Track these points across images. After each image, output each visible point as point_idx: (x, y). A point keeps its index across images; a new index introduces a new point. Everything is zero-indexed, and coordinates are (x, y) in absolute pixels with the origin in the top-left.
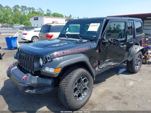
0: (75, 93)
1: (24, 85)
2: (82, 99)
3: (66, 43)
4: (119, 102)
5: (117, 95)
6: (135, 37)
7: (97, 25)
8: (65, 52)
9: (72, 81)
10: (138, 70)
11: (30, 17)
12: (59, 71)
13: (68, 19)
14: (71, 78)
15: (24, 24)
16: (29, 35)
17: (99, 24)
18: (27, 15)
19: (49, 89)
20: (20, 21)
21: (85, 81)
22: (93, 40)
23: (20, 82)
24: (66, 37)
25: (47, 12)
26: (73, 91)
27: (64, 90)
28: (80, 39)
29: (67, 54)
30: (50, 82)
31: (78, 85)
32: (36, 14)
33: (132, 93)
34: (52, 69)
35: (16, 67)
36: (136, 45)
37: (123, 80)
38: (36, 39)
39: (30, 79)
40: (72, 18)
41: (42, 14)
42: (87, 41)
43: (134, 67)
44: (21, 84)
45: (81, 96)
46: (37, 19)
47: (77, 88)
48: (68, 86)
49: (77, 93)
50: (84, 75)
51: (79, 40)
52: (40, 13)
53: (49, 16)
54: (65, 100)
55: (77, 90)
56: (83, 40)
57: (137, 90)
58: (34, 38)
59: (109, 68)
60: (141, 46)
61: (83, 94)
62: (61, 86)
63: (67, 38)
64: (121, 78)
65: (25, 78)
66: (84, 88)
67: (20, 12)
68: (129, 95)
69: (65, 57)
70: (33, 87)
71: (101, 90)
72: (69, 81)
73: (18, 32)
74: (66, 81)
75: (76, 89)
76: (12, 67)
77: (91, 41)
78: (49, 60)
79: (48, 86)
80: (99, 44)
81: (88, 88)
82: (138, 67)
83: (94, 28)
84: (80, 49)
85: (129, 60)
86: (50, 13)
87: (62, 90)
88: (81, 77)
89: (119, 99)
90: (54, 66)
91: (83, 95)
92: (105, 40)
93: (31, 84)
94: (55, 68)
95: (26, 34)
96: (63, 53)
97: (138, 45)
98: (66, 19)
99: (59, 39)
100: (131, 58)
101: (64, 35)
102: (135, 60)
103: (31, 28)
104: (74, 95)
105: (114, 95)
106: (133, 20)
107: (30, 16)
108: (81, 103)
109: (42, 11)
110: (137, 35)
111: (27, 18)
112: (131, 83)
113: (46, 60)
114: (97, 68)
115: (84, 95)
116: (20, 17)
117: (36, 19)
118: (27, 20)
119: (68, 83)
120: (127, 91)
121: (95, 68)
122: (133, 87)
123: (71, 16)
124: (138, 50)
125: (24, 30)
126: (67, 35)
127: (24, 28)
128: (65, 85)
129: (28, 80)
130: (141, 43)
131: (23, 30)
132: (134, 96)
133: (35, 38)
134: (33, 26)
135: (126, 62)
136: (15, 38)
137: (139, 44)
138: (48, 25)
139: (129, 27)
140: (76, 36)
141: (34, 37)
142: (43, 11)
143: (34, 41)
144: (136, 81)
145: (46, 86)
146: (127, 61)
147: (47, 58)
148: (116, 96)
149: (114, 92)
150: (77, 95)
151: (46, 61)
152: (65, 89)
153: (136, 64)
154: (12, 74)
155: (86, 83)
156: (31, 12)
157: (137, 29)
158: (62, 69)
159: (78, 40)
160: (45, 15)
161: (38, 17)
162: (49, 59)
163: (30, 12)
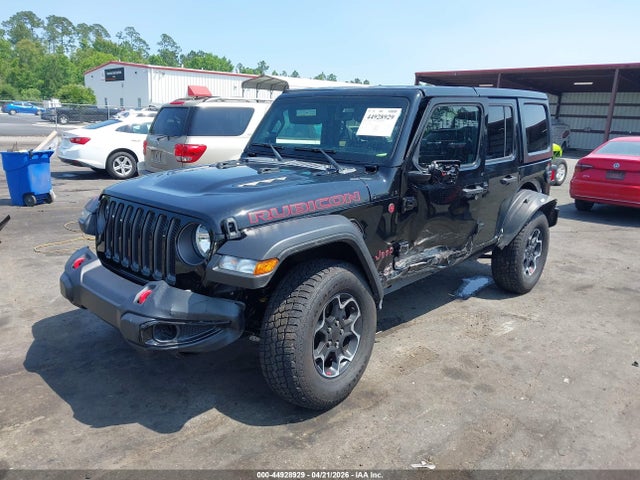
0: (318, 351)
1: (144, 319)
2: (337, 373)
3: (284, 179)
4: (464, 385)
5: (458, 365)
6: (522, 161)
7: (392, 114)
8: (285, 207)
9: (308, 306)
10: (531, 281)
11: (88, 68)
12: (270, 269)
13: (254, 78)
14: (307, 295)
15: (64, 97)
16: (98, 145)
17: (398, 112)
18: (72, 58)
19: (230, 337)
20: (41, 81)
21: (349, 310)
22: (378, 167)
23: (128, 312)
24: (273, 156)
25: (160, 47)
26: (312, 341)
27: (282, 336)
28: (328, 162)
29: (293, 214)
30: (231, 310)
31: (328, 324)
32: (111, 55)
33: (511, 358)
34: (247, 261)
35: (98, 263)
36: (525, 191)
37: (480, 315)
38: (125, 161)
39: (167, 298)
40: (268, 73)
41: (139, 54)
42: (354, 170)
43: (519, 269)
44: (131, 318)
45: (336, 362)
46: (121, 77)
47: (325, 332)
48: (297, 322)
49: (323, 352)
50: (346, 291)
51: (327, 166)
52: (131, 50)
53: (170, 65)
54: (286, 370)
55: (324, 341)
56: (341, 167)
57: (526, 348)
58: (117, 160)
59: (428, 269)
60: (543, 192)
61: (342, 357)
62: (271, 325)
63: (279, 160)
64: (471, 308)
65: (146, 295)
66: (344, 334)
67: (43, 44)
68: (498, 365)
69: (286, 224)
70: (174, 326)
71: (399, 349)
72: (301, 307)
73: (55, 133)
74: (290, 307)
75: (319, 338)
76: (82, 261)
77: (371, 170)
78: (233, 234)
79: (225, 325)
80: (396, 185)
81: (358, 337)
82: (532, 270)
83: (379, 124)
84: (336, 197)
85: (502, 244)
86: (173, 53)
87: (274, 338)
88: (338, 297)
89: (467, 377)
90: (255, 253)
91: (341, 359)
92: (415, 169)
93: (169, 317)
94: (257, 260)
95: (83, 141)
96: (280, 211)
97: (534, 189)
98: (246, 79)
99: (247, 161)
100: (508, 236)
101: (265, 146)
102: (521, 244)
103: (95, 113)
104: (316, 358)
105: (447, 364)
106: (516, 98)
107: (85, 60)
108: (338, 387)
109: (141, 40)
110: (530, 154)
111: (72, 70)
112: (508, 327)
113: (225, 231)
114: (388, 269)
115: (344, 360)
116: (41, 67)
117: (115, 76)
118: (72, 79)
119: (298, 314)
120: (491, 352)
121: (381, 269)
122: (512, 339)
123: (263, 66)
124: (534, 206)
125: (64, 121)
126: (279, 148)
127: (60, 113)
128: (285, 321)
129: (157, 302)
130: (546, 181)
131: (59, 122)
132: (516, 368)
133: (122, 160)
134: (101, 105)
135: (490, 253)
136: (44, 157)
137: (537, 184)
138: (184, 105)
139: (503, 121)
140: (313, 151)
141: (117, 154)
142: (144, 42)
143: (116, 168)
144: (525, 319)
145: (218, 326)
146: (494, 247)
147: (228, 227)
148: (455, 369)
149: (448, 354)
150: (323, 358)
151: (223, 236)
152: (285, 333)
153: (525, 261)
154: (84, 285)
155: (353, 319)
156: (90, 44)
157: (530, 130)
158: (279, 264)
159: (323, 167)
160: (153, 60)
161: (126, 69)
162: (233, 229)
163: (84, 45)
